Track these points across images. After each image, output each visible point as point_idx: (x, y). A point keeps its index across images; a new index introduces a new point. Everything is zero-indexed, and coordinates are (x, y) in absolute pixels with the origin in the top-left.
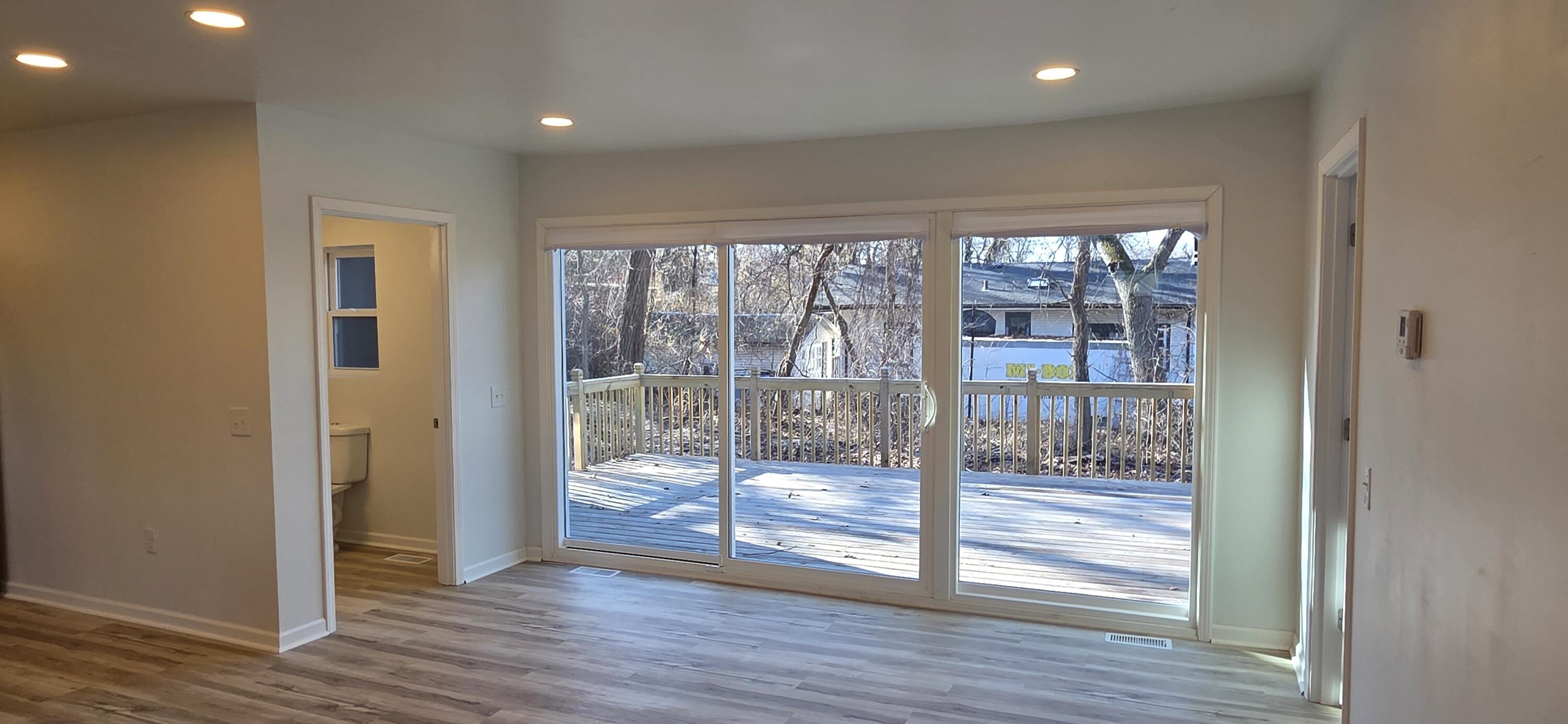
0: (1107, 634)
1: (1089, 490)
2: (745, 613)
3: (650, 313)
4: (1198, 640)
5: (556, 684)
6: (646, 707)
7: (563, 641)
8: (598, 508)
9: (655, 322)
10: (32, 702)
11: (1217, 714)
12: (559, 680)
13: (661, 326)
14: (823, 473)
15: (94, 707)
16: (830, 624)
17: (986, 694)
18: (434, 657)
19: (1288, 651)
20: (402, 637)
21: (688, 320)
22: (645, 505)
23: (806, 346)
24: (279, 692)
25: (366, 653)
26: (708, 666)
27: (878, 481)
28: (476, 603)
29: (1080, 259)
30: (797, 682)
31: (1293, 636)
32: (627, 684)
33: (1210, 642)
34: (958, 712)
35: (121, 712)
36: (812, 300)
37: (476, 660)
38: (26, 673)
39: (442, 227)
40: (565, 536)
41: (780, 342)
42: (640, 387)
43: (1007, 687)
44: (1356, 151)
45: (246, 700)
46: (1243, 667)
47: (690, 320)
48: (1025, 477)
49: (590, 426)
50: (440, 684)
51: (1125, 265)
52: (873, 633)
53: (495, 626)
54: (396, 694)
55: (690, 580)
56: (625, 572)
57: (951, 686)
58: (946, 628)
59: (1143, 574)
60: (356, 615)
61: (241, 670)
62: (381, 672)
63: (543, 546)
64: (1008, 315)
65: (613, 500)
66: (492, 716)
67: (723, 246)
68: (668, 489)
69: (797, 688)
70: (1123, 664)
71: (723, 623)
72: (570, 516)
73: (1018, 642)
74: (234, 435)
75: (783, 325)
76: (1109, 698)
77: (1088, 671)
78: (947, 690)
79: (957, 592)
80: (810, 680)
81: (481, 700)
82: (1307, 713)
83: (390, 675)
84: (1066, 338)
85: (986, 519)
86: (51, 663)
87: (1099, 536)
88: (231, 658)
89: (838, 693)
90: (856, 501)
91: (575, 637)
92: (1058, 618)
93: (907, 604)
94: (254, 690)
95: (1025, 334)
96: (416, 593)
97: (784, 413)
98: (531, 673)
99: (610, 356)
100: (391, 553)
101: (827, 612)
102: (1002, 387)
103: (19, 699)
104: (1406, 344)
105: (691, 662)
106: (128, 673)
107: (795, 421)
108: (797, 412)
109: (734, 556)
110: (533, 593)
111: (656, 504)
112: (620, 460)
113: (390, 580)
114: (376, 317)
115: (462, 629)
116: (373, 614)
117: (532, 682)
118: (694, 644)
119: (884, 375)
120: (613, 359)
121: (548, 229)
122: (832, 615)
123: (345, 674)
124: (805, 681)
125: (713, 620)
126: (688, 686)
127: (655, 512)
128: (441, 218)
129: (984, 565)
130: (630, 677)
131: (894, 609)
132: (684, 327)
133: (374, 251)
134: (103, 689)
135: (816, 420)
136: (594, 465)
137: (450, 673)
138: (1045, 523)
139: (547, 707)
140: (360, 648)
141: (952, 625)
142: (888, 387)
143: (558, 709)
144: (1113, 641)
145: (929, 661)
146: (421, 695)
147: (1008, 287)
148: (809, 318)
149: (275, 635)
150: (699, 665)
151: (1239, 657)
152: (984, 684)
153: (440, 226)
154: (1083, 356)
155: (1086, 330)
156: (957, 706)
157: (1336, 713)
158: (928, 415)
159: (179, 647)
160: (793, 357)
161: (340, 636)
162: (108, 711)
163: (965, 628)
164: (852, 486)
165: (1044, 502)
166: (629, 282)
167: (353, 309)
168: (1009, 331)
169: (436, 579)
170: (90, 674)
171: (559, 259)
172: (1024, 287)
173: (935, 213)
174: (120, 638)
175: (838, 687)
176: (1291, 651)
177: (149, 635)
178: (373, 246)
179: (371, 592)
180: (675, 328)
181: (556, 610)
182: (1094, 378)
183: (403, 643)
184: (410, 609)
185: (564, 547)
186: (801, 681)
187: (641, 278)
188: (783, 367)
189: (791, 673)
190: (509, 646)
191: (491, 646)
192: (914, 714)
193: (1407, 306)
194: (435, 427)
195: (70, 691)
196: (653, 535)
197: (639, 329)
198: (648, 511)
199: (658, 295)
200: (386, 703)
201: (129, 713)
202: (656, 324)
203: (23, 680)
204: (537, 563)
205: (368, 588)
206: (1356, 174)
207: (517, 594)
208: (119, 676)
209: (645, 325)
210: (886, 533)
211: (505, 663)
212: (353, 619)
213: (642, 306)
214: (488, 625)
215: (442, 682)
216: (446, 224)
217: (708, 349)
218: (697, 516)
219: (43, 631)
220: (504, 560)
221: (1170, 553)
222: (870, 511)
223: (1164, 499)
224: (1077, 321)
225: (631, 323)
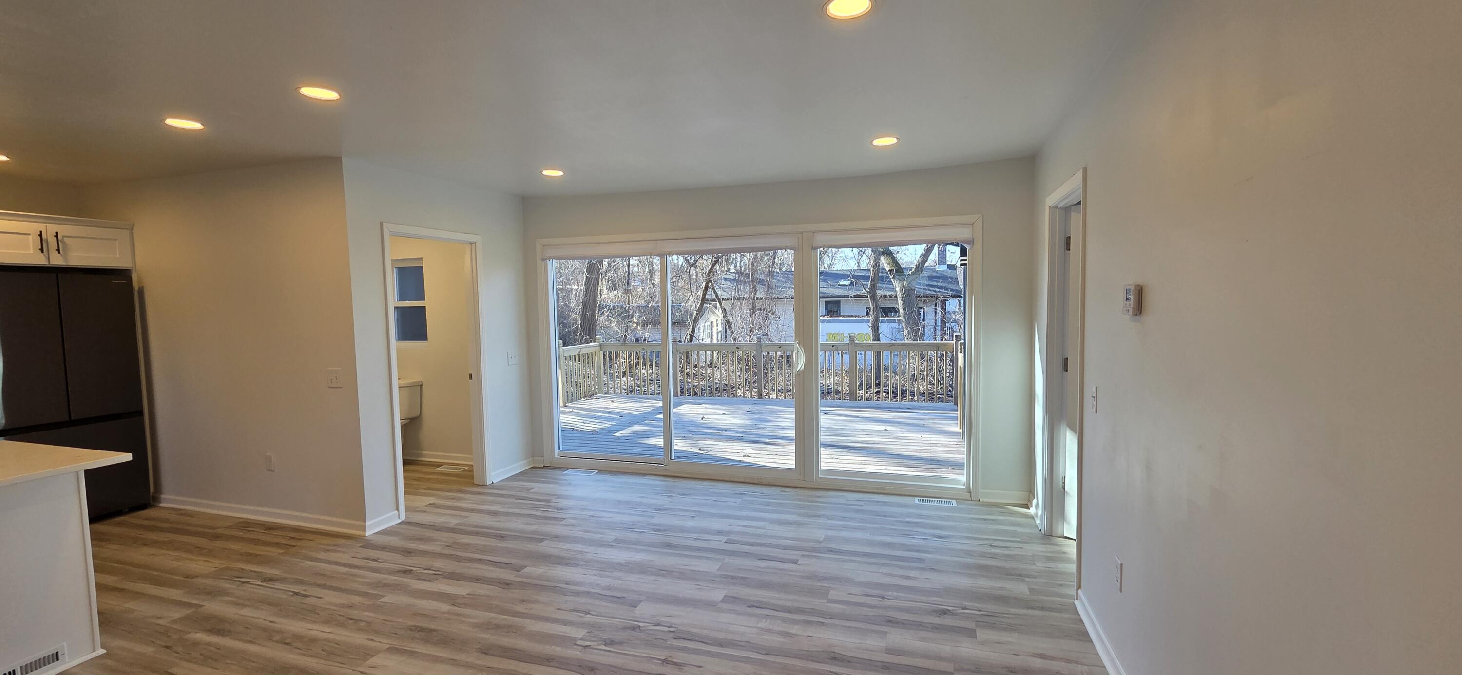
0: (916, 498)
1: (890, 409)
2: (683, 495)
3: (599, 305)
4: (972, 500)
5: (564, 547)
6: (627, 560)
7: (564, 519)
8: (577, 431)
9: (603, 310)
10: (187, 579)
11: (991, 546)
12: (565, 545)
13: (607, 313)
14: (722, 404)
15: (233, 580)
16: (740, 500)
17: (846, 540)
18: (477, 534)
19: (1027, 504)
20: (453, 522)
21: (625, 308)
22: (608, 427)
23: (701, 324)
24: (368, 563)
25: (428, 533)
26: (664, 530)
27: (758, 407)
28: (502, 496)
29: (874, 266)
30: (724, 538)
31: (1030, 494)
32: (612, 545)
33: (979, 501)
34: (831, 552)
35: (254, 583)
36: (704, 294)
37: (507, 535)
38: (178, 559)
39: (473, 245)
40: (559, 449)
41: (684, 322)
42: (599, 351)
43: (859, 535)
44: (1080, 188)
45: (346, 570)
46: (1002, 516)
47: (627, 309)
48: (848, 402)
49: (568, 377)
50: (482, 552)
51: (898, 270)
52: (768, 504)
53: (516, 511)
54: (453, 560)
55: (645, 475)
56: (601, 472)
57: (824, 536)
58: (815, 499)
59: (931, 460)
60: (417, 508)
61: (340, 549)
62: (441, 545)
63: (544, 456)
64: (827, 303)
65: (586, 425)
66: (521, 572)
67: (662, 256)
68: (622, 417)
69: (725, 542)
70: (928, 517)
71: (671, 502)
72: (562, 436)
73: (862, 506)
74: (329, 387)
75: (687, 311)
76: (924, 539)
77: (908, 522)
78: (822, 539)
79: (820, 476)
80: (732, 537)
81: (513, 561)
82: (1045, 542)
83: (447, 547)
84: (862, 316)
85: (829, 429)
86: (198, 550)
87: (900, 438)
88: (330, 541)
89: (752, 545)
90: (745, 421)
91: (571, 516)
92: (884, 490)
93: (787, 485)
94: (351, 563)
95: (837, 314)
96: (459, 491)
97: (688, 367)
98: (546, 541)
99: (574, 333)
100: (439, 465)
101: (736, 492)
102: (833, 346)
103: (174, 577)
104: (1132, 306)
105: (653, 529)
106: (257, 555)
107: (695, 372)
108: (696, 366)
109: (673, 458)
110: (540, 488)
111: (615, 427)
112: (588, 399)
113: (440, 483)
114: (425, 307)
115: (495, 514)
116: (430, 507)
117: (546, 547)
118: (653, 517)
119: (758, 340)
120: (576, 335)
121: (544, 246)
122: (741, 494)
123: (416, 548)
124: (729, 537)
125: (662, 501)
126: (652, 545)
127: (616, 432)
128: (472, 238)
129: (832, 458)
130: (613, 540)
131: (780, 489)
132: (622, 313)
133: (422, 262)
134: (239, 567)
135: (708, 371)
136: (571, 402)
137: (489, 544)
138: (865, 431)
139: (559, 564)
140: (424, 530)
141: (818, 497)
142: (761, 348)
143: (567, 564)
144: (920, 503)
145: (807, 521)
146: (471, 560)
147: (826, 285)
148: (703, 307)
149: (362, 523)
150: (659, 530)
151: (998, 509)
152: (845, 534)
153: (471, 244)
154: (876, 327)
155: (878, 310)
156: (830, 549)
157: (1062, 541)
158: (799, 363)
159: (293, 535)
160: (693, 331)
161: (409, 522)
162: (243, 583)
163: (827, 499)
164: (741, 411)
165: (863, 417)
166: (586, 285)
167: (407, 302)
168: (827, 313)
169: (472, 481)
170: (228, 557)
171: (553, 266)
172: (836, 285)
173: (802, 233)
174: (249, 531)
175: (752, 540)
176: (1029, 504)
177: (270, 528)
178: (422, 258)
179: (427, 491)
180: (617, 314)
181: (557, 498)
182: (883, 340)
183: (454, 525)
184: (456, 502)
185: (559, 457)
186: (727, 538)
187: (594, 283)
188: (687, 338)
189: (720, 533)
190: (528, 524)
191: (517, 524)
192: (803, 556)
193: (1132, 281)
194: (470, 379)
195: (213, 569)
196: (616, 447)
197: (593, 315)
198: (611, 431)
199: (605, 293)
200: (446, 566)
201: (260, 583)
202: (603, 312)
203: (176, 564)
204: (541, 468)
205: (425, 489)
206: (1080, 201)
207: (529, 489)
208: (250, 558)
209: (597, 312)
210: (767, 440)
211: (526, 535)
212: (416, 510)
213: (595, 300)
214: (510, 511)
215: (485, 550)
216: (475, 242)
217: (639, 327)
218: (644, 433)
219: (188, 528)
220: (520, 466)
221: (945, 447)
222: (754, 426)
223: (935, 413)
224: (873, 305)
225: (587, 311)
